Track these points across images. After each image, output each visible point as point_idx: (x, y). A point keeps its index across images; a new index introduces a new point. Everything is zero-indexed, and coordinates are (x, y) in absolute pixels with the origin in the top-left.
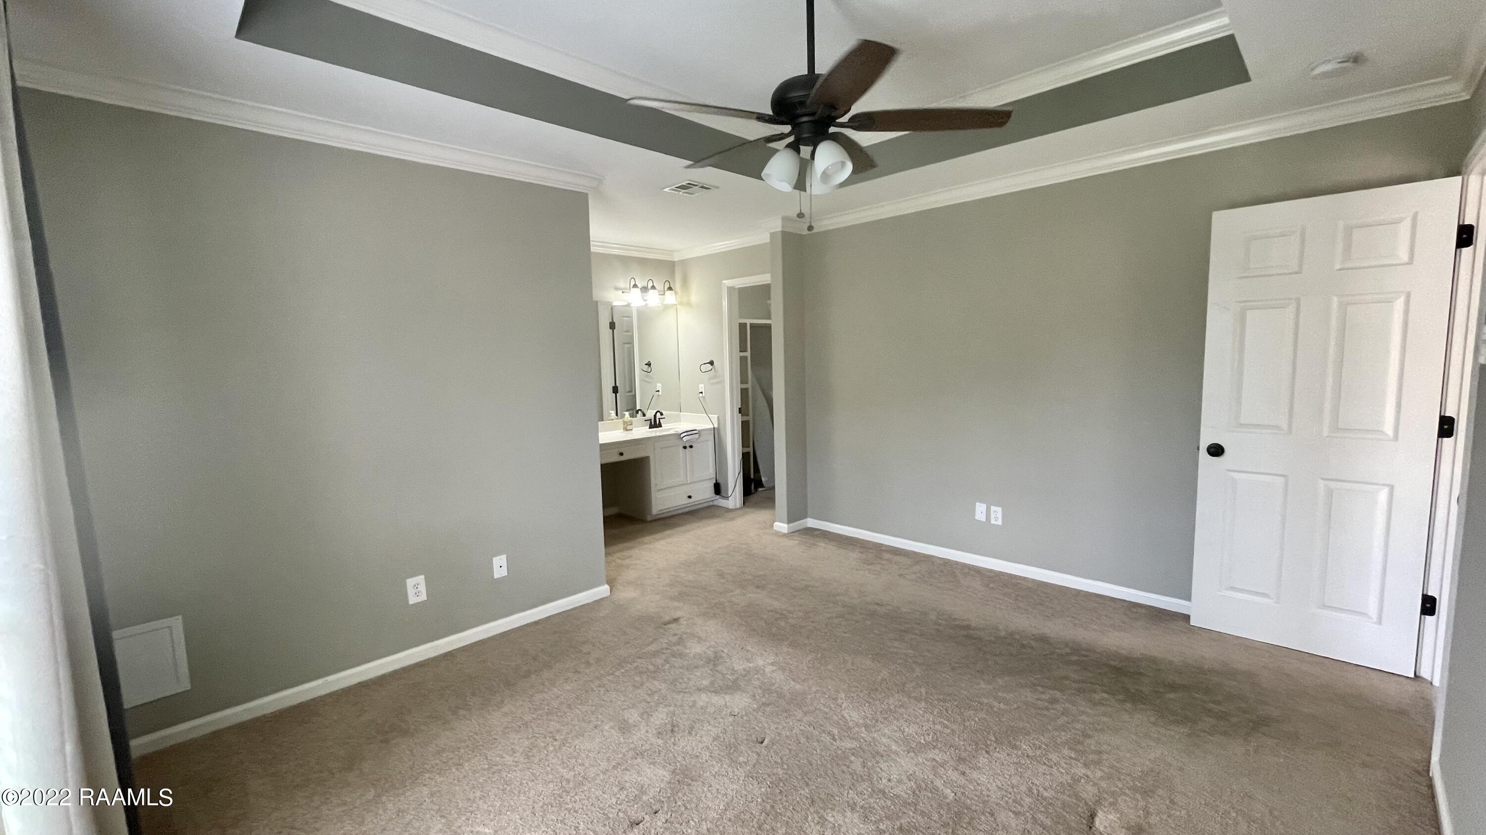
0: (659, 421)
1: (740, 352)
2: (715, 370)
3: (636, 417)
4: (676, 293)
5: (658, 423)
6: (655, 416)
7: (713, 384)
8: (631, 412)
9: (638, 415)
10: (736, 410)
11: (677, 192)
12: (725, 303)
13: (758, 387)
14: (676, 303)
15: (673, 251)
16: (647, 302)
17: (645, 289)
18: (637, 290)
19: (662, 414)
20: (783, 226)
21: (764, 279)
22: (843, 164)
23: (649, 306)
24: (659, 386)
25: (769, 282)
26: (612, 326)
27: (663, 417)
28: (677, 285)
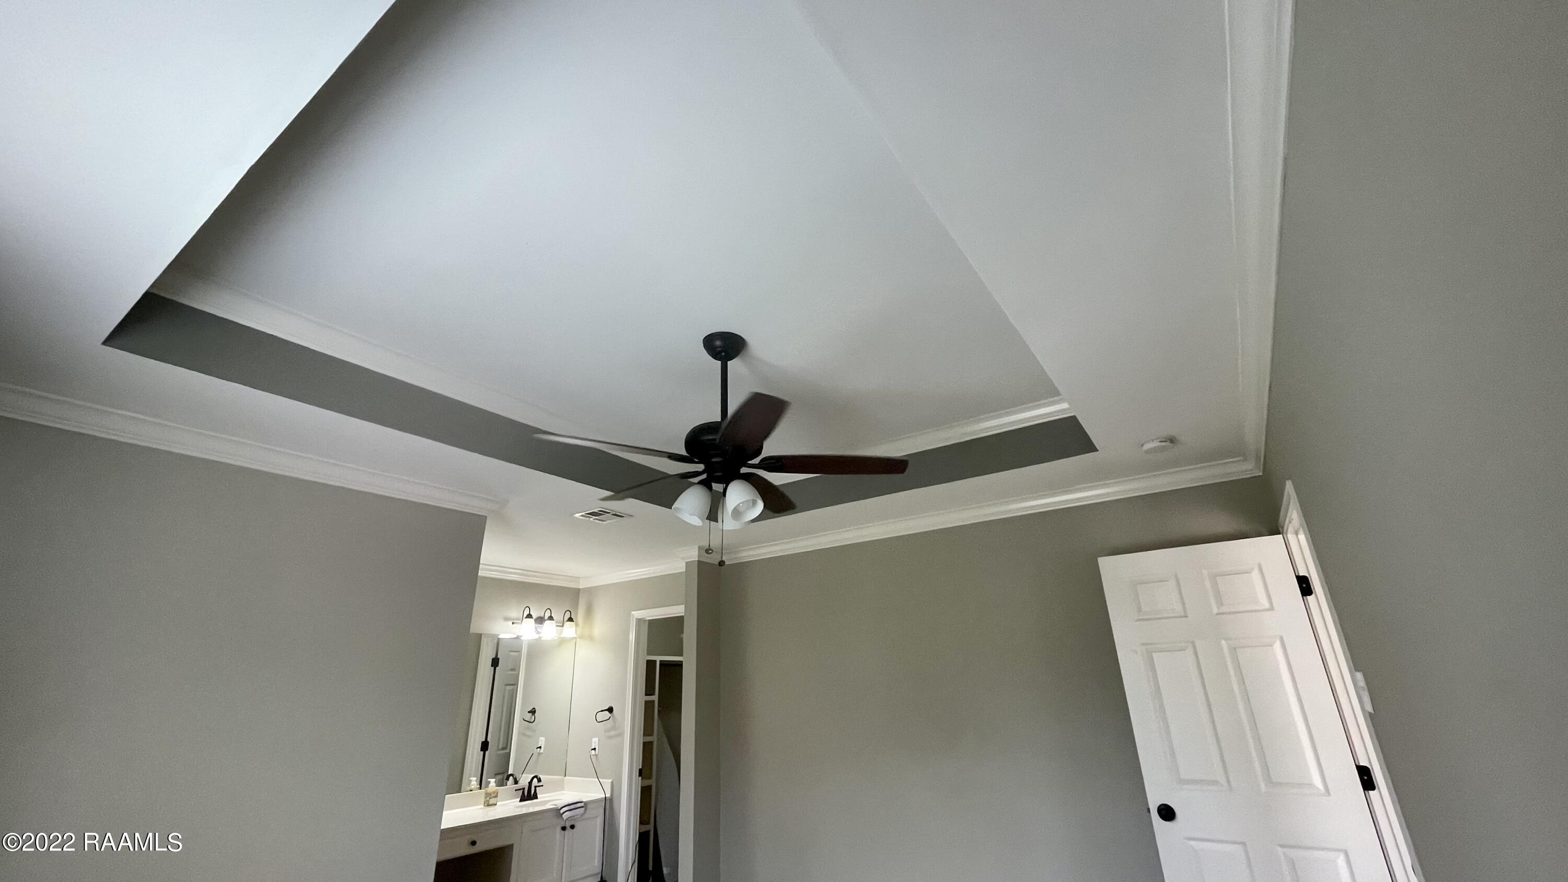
0: (535, 790)
1: (646, 695)
2: (614, 720)
3: (506, 785)
4: (577, 625)
5: (533, 792)
6: (530, 783)
7: (610, 737)
8: (500, 777)
9: (508, 783)
10: (636, 773)
11: (588, 519)
12: (632, 637)
13: (665, 740)
14: (576, 636)
15: (579, 578)
16: (540, 635)
17: (540, 620)
18: (531, 621)
19: (539, 780)
20: (699, 556)
21: (677, 610)
22: (754, 503)
23: (542, 639)
24: (542, 741)
25: (683, 614)
26: (495, 662)
27: (540, 784)
28: (580, 616)
